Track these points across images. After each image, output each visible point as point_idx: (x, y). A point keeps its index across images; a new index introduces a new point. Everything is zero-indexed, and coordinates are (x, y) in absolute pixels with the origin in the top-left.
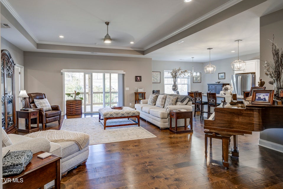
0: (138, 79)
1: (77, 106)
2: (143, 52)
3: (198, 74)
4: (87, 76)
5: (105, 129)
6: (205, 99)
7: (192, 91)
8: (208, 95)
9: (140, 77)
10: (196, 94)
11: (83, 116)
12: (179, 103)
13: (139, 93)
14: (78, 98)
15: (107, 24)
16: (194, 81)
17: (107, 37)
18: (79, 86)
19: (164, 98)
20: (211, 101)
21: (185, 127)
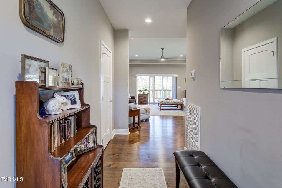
4: (152, 78)
5: (160, 111)
11: (148, 104)
14: (145, 93)
15: (163, 49)
17: (163, 57)
18: (146, 85)
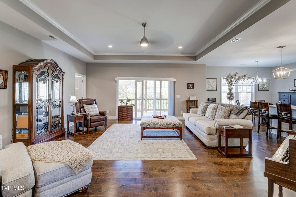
0: (190, 86)
1: (129, 112)
2: (195, 58)
3: (265, 80)
4: (139, 84)
5: (141, 140)
6: (273, 111)
7: (257, 100)
8: (279, 107)
9: (193, 84)
10: (261, 105)
11: (134, 121)
12: (233, 116)
13: (192, 101)
15: (144, 25)
16: (259, 89)
17: (144, 40)
19: (214, 108)
20: (283, 114)
21: (241, 148)
